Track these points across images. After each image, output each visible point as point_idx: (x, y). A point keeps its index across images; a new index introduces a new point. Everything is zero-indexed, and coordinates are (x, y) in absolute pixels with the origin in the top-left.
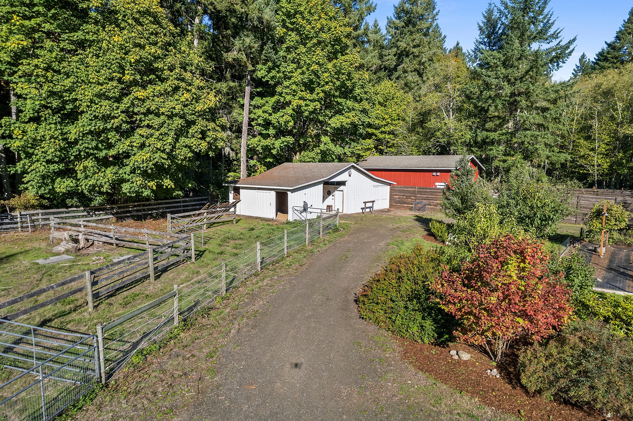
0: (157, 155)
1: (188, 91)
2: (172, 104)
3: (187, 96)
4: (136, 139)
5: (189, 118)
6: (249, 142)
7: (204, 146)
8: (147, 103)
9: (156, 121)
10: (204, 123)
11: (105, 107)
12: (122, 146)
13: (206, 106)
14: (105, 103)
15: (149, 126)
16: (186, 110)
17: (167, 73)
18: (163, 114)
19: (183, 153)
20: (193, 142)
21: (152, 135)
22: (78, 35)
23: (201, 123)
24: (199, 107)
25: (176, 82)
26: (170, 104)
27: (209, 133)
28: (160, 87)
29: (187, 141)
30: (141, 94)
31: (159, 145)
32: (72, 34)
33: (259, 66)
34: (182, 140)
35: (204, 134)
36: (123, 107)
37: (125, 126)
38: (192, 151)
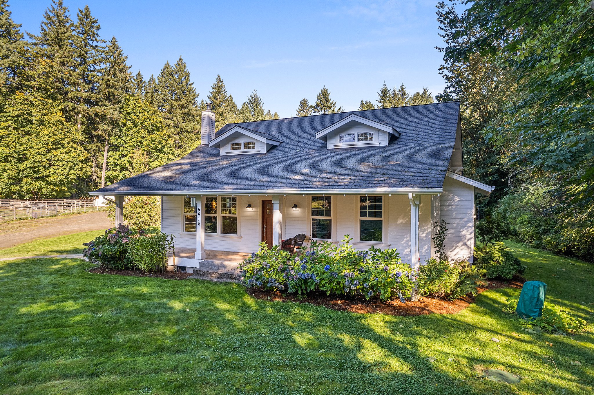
0: (60, 177)
1: (75, 152)
2: (68, 157)
3: (75, 154)
4: (52, 170)
5: (75, 162)
6: (106, 174)
7: (81, 173)
8: (58, 157)
9: (61, 164)
10: (82, 164)
11: (39, 157)
12: (45, 173)
13: (83, 158)
14: (39, 156)
15: (57, 165)
16: (74, 159)
17: (66, 145)
18: (64, 161)
19: (72, 176)
20: (76, 172)
21: (59, 169)
22: (27, 129)
23: (80, 165)
24: (80, 158)
25: (70, 149)
26: (67, 157)
27: (83, 169)
28: (63, 151)
29: (74, 172)
30: (55, 153)
31: (62, 173)
32: (24, 128)
33: (112, 138)
34: (72, 171)
35: (81, 169)
36: (47, 158)
37: (47, 165)
38: (76, 176)
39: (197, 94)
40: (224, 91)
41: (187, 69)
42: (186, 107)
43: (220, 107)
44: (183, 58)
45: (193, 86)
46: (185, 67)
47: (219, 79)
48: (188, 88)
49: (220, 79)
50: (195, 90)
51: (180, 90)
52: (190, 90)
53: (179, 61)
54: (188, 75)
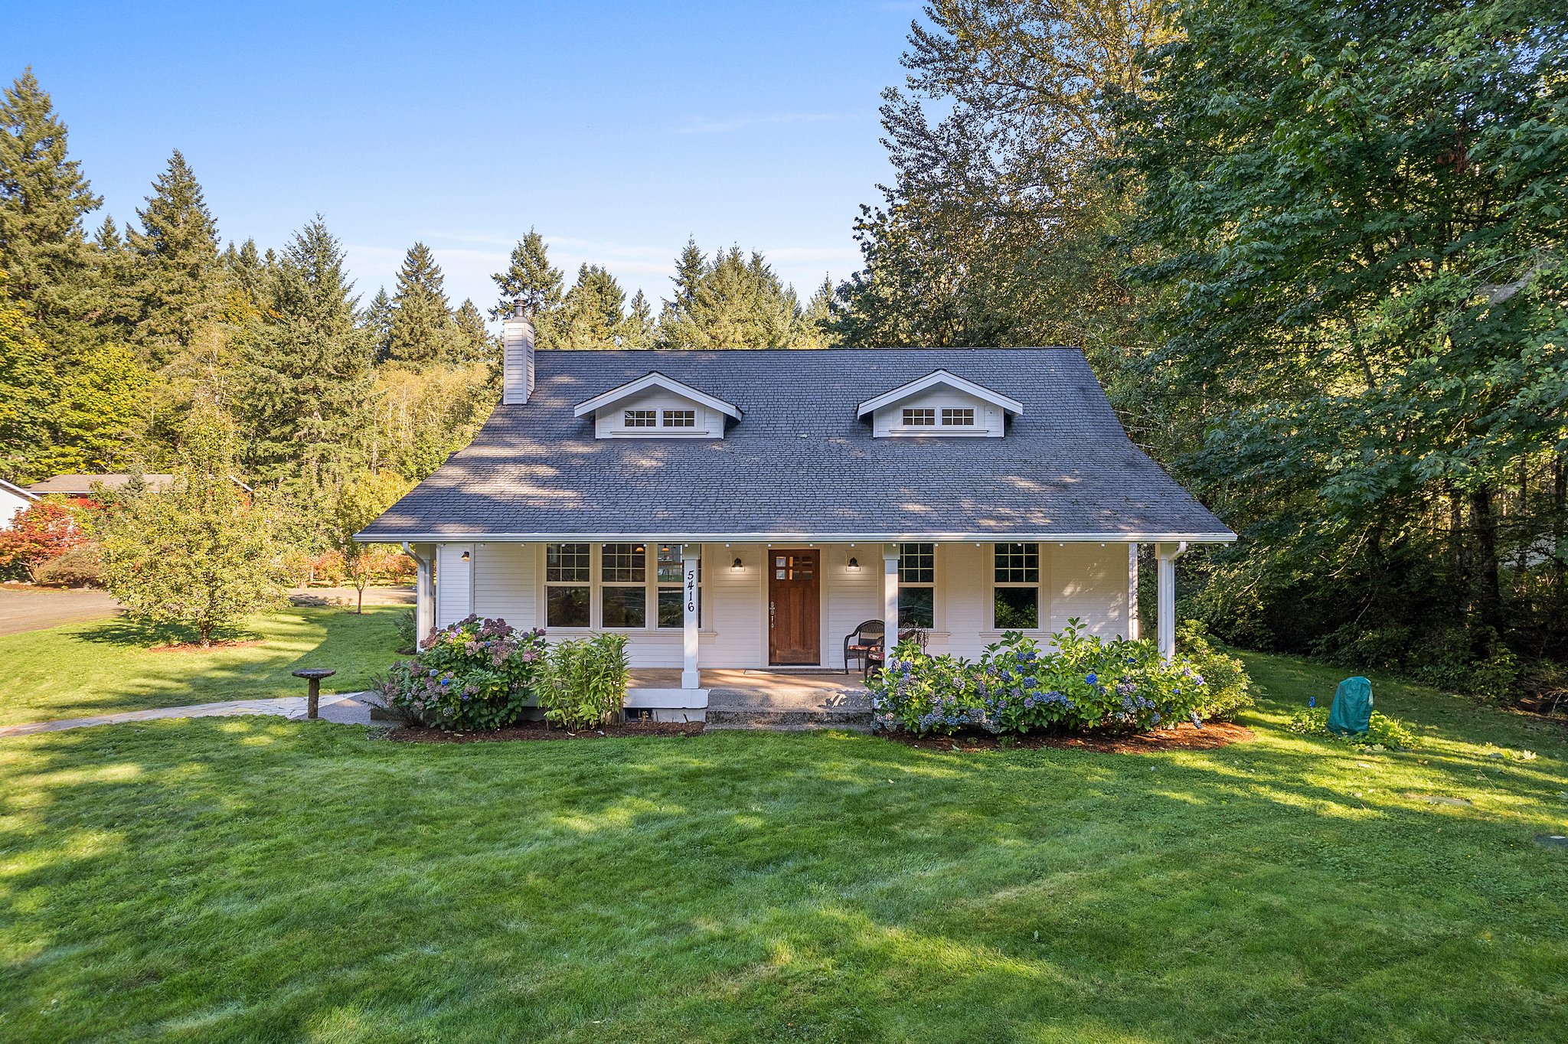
39: (95, 198)
40: (198, 201)
41: (53, 112)
42: (53, 237)
43: (187, 248)
44: (36, 74)
45: (79, 170)
46: (46, 107)
47: (178, 162)
48: (59, 174)
49: (181, 164)
50: (85, 186)
51: (33, 181)
52: (71, 184)
53: (24, 83)
54: (60, 134)
